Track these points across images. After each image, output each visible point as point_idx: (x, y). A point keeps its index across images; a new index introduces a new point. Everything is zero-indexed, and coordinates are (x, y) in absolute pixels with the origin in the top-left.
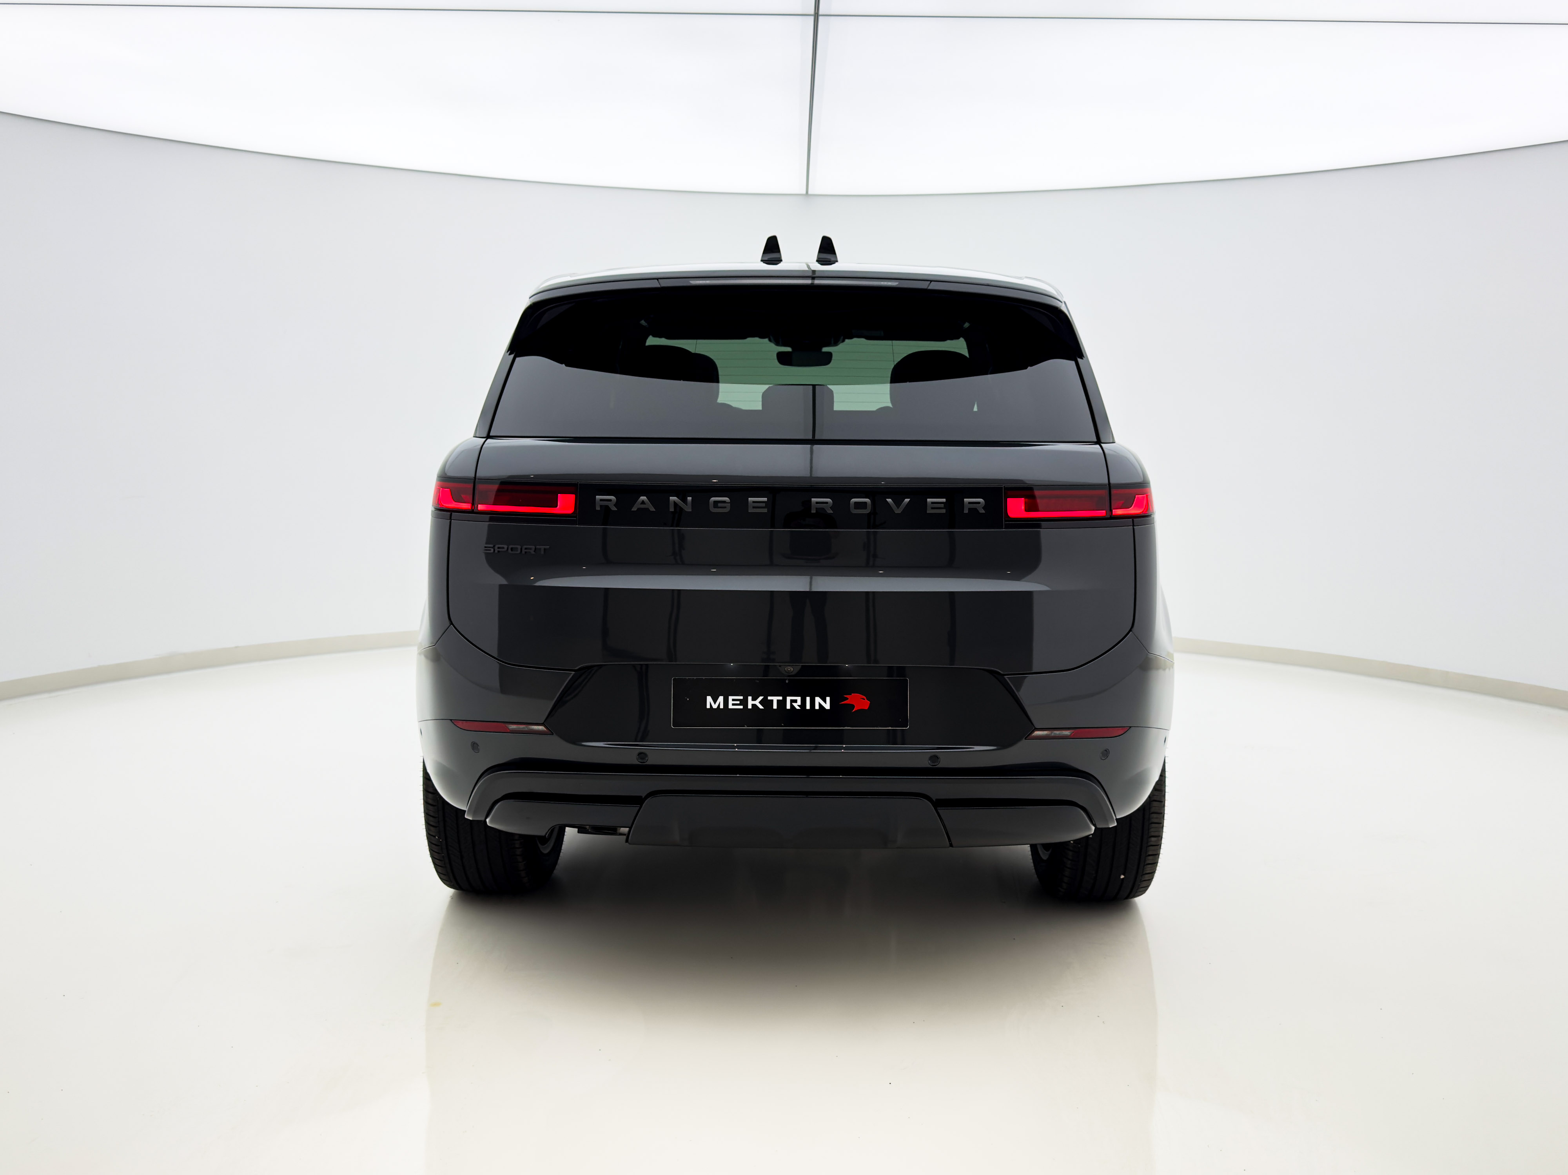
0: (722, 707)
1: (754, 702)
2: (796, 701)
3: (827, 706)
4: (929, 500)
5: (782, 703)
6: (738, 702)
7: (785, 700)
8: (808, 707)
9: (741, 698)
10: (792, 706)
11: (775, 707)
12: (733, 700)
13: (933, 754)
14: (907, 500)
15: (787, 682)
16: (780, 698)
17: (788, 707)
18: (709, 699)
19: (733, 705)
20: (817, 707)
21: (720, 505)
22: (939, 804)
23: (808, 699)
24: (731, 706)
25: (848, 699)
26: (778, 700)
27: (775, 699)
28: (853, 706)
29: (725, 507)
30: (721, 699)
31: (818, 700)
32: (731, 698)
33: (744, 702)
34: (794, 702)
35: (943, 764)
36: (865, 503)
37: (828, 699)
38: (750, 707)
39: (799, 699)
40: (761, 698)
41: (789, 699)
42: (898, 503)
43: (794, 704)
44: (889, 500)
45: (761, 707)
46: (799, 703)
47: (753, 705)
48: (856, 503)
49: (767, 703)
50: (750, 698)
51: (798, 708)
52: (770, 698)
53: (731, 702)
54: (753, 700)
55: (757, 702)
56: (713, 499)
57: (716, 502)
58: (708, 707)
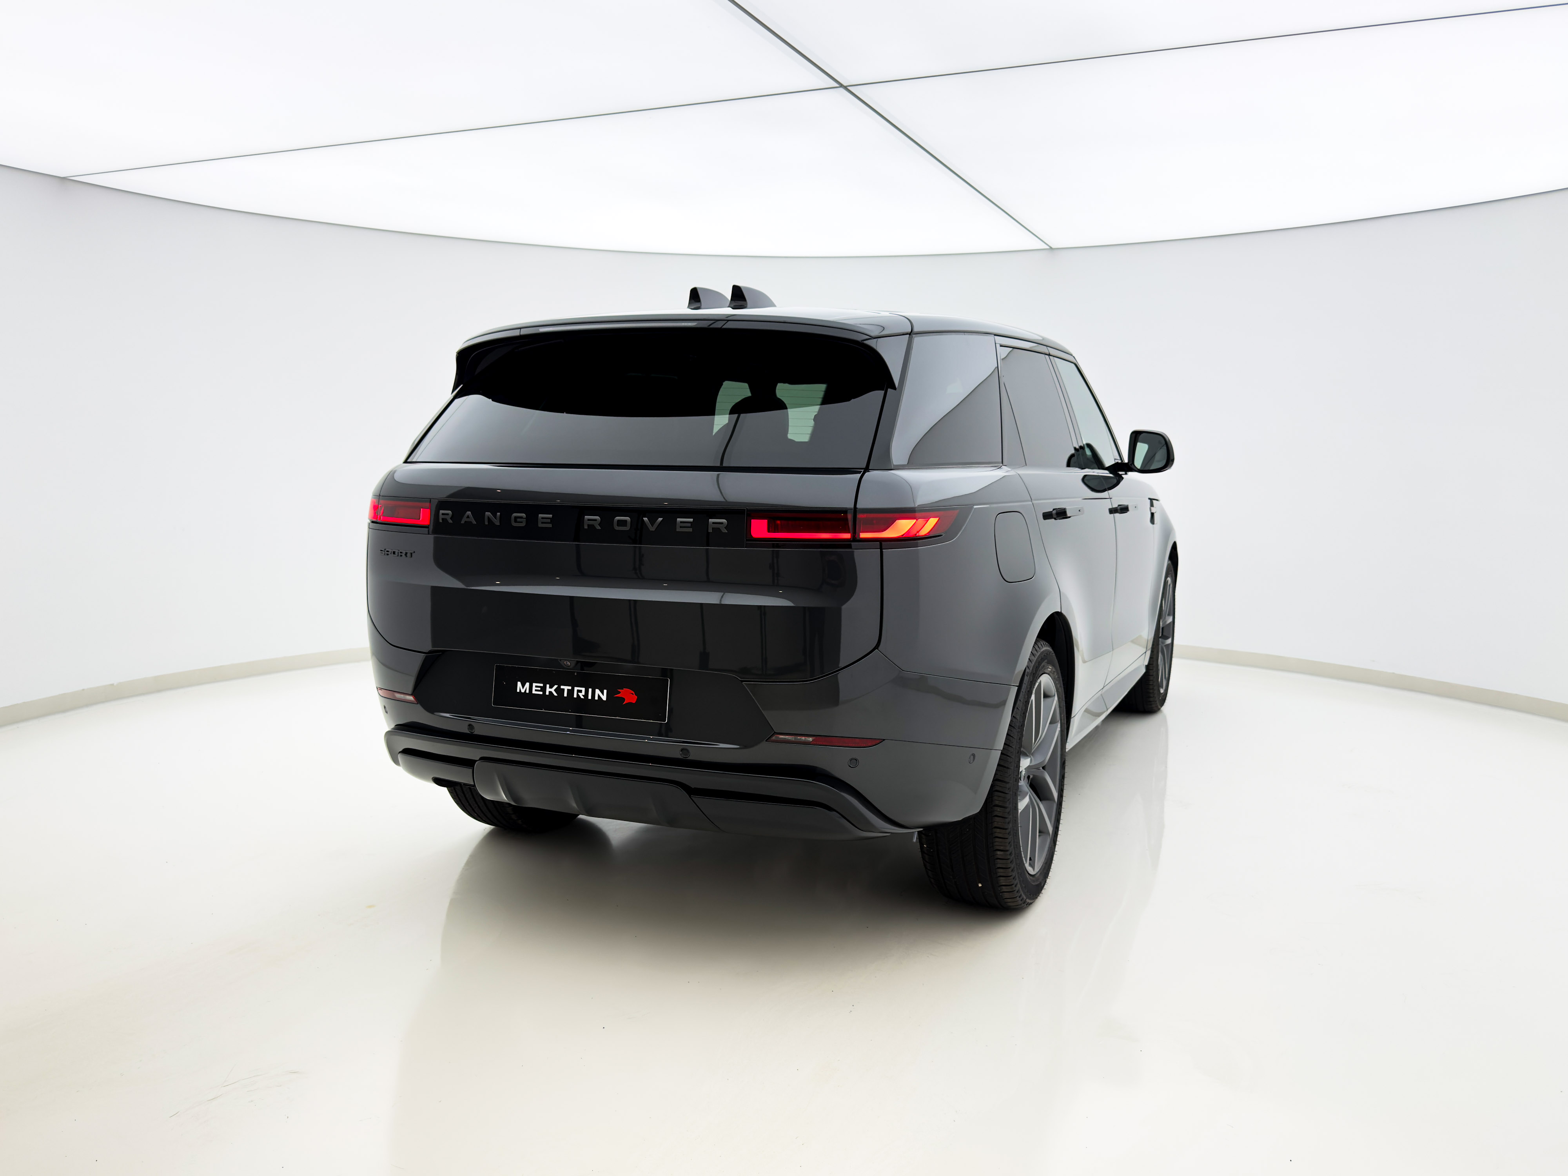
0: (527, 692)
1: (551, 690)
2: (581, 691)
3: (604, 698)
4: (679, 520)
5: (571, 692)
6: (539, 689)
7: (573, 690)
8: (590, 697)
9: (542, 685)
10: (578, 695)
11: (565, 695)
12: (536, 687)
13: (683, 747)
14: (660, 519)
15: (576, 674)
16: (570, 688)
17: (575, 696)
18: (519, 684)
19: (536, 690)
20: (596, 698)
21: (518, 520)
22: (692, 791)
23: (590, 690)
24: (534, 692)
25: (620, 693)
26: (568, 689)
27: (566, 688)
28: (623, 699)
29: (522, 522)
30: (527, 685)
31: (598, 692)
32: (534, 685)
33: (543, 689)
34: (580, 692)
35: (692, 757)
36: (626, 521)
37: (605, 691)
38: (547, 693)
39: (583, 689)
40: (556, 686)
41: (576, 689)
42: (652, 522)
43: (579, 693)
44: (645, 519)
45: (555, 694)
46: (583, 693)
47: (550, 692)
48: (618, 521)
49: (560, 691)
50: (548, 686)
51: (582, 697)
52: (562, 687)
53: (534, 688)
54: (551, 687)
55: (553, 690)
56: (515, 515)
57: (516, 518)
58: (518, 691)
